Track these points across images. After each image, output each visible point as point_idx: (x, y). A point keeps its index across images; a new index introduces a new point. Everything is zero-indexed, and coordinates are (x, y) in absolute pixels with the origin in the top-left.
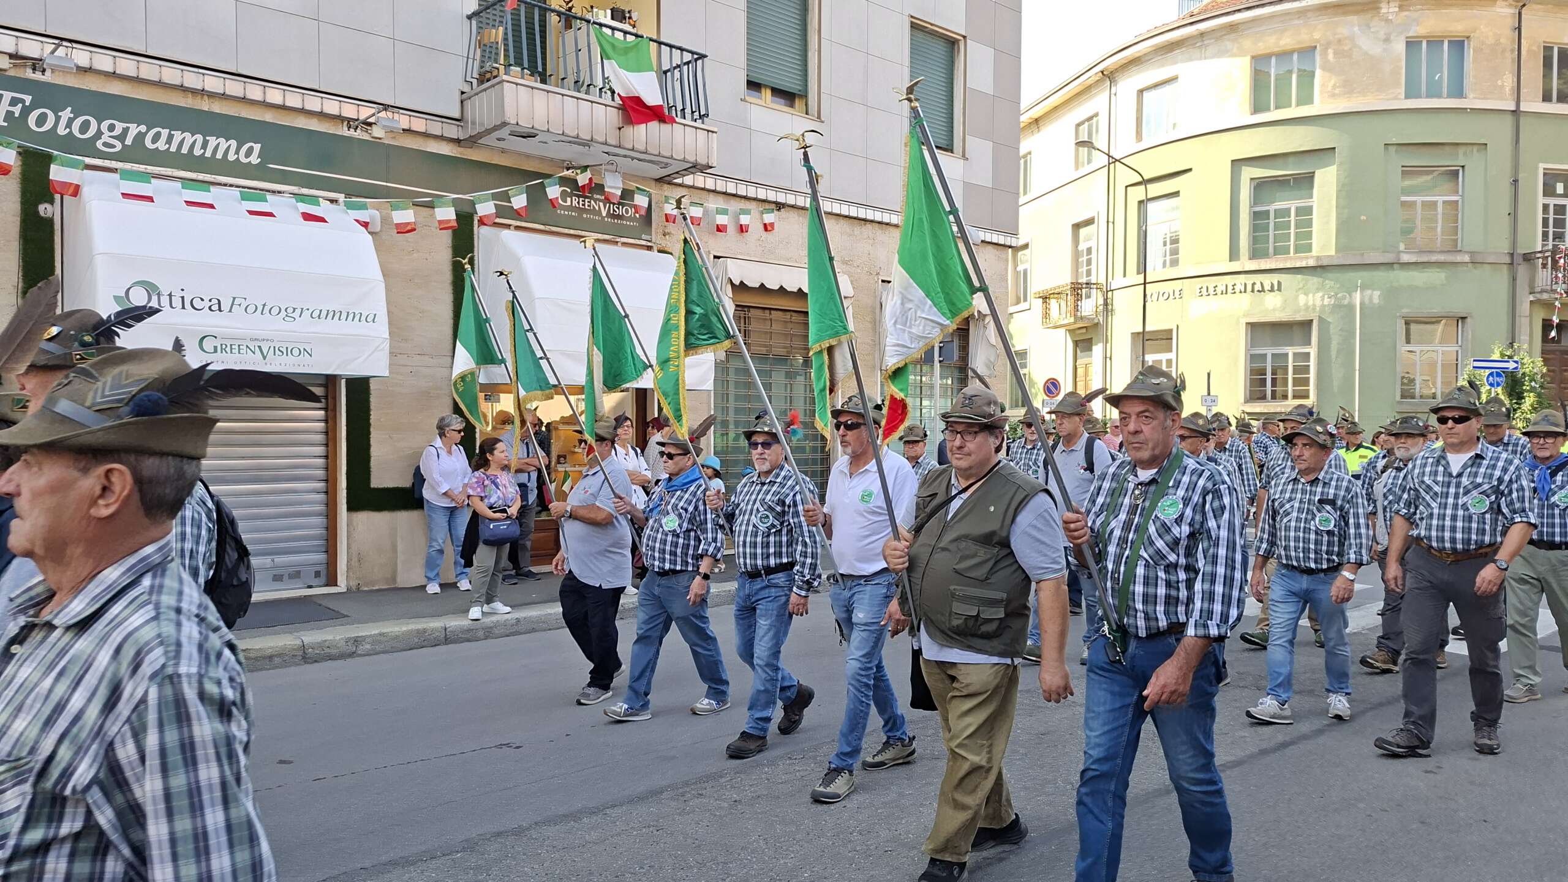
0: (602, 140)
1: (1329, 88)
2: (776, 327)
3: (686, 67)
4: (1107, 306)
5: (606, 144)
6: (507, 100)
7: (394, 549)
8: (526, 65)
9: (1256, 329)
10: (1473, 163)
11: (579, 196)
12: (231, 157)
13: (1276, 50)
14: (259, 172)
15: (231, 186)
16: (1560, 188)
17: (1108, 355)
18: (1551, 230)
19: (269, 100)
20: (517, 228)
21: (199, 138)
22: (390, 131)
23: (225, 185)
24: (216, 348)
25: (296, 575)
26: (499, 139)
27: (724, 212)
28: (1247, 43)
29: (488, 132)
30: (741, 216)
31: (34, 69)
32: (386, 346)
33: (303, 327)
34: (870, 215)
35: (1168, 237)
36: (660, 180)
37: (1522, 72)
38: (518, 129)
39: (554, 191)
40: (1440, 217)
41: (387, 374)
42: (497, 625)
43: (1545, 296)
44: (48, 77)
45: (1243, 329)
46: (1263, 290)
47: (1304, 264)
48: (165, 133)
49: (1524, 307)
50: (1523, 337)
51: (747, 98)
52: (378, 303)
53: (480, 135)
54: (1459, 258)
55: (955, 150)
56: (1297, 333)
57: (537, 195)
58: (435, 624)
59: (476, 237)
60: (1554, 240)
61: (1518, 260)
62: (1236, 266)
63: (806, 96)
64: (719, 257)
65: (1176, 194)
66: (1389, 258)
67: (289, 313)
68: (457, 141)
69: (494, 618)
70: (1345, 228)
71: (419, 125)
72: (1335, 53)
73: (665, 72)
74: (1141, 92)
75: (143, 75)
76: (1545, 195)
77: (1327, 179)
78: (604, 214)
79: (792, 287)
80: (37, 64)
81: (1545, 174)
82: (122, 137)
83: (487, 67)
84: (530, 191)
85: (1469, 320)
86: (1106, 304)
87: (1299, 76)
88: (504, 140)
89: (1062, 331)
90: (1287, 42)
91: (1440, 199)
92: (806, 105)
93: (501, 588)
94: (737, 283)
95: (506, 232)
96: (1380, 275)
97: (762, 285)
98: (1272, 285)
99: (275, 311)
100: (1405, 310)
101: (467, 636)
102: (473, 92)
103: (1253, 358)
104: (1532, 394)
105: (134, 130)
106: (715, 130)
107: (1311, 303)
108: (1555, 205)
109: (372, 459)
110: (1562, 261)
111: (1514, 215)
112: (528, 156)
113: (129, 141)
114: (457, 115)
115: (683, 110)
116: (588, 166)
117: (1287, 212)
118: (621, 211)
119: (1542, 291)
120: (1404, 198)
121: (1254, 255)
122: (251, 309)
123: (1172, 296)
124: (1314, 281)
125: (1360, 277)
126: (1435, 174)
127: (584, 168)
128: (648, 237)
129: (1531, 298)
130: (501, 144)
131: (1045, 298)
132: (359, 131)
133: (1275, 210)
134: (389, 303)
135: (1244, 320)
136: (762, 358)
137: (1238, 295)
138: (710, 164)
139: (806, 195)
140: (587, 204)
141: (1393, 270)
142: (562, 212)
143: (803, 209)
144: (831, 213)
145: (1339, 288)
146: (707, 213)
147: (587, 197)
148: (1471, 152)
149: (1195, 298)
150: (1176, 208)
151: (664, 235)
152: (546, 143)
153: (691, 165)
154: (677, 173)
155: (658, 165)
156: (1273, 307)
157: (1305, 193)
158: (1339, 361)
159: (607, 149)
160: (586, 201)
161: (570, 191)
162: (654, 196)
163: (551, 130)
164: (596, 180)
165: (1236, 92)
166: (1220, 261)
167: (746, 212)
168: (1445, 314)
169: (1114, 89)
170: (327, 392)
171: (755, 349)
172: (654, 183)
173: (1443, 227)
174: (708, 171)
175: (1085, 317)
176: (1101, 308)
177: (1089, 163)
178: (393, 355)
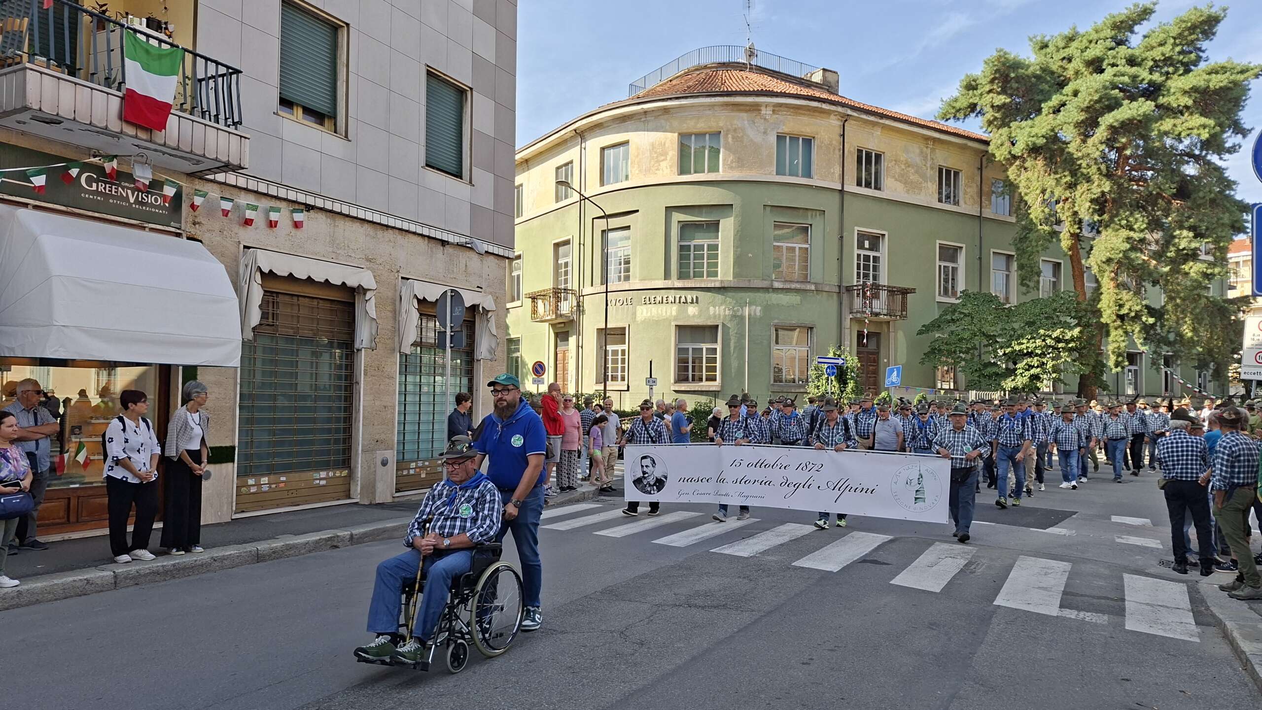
0: (132, 133)
1: (729, 163)
2: (303, 312)
3: (220, 79)
4: (579, 308)
5: (136, 137)
6: (29, 87)
8: (52, 56)
9: (681, 329)
10: (817, 224)
11: (105, 182)
13: (695, 131)
16: (867, 244)
17: (580, 345)
18: (862, 271)
20: (36, 207)
26: (19, 122)
27: (255, 208)
28: (675, 123)
29: (7, 114)
30: (271, 213)
34: (392, 222)
35: (623, 258)
36: (191, 175)
37: (845, 164)
38: (39, 114)
43: (859, 315)
45: (673, 329)
47: (712, 285)
49: (847, 323)
50: (847, 343)
51: (279, 112)
54: (808, 287)
55: (463, 177)
56: (709, 334)
57: (59, 177)
60: (863, 278)
62: (668, 283)
63: (335, 118)
64: (249, 248)
65: (628, 228)
66: (765, 284)
70: (739, 261)
72: (733, 138)
73: (200, 81)
74: (603, 149)
76: (858, 248)
77: (728, 226)
78: (132, 200)
79: (319, 277)
81: (858, 234)
83: (9, 53)
84: (51, 174)
85: (815, 329)
86: (578, 306)
87: (710, 151)
88: (24, 123)
89: (546, 325)
90: (702, 126)
91: (797, 246)
92: (335, 125)
94: (266, 271)
95: (21, 211)
96: (760, 295)
97: (291, 274)
98: (692, 299)
100: (776, 321)
103: (681, 351)
106: (248, 136)
107: (717, 312)
108: (864, 255)
110: (868, 293)
111: (840, 260)
112: (49, 141)
115: (217, 116)
116: (116, 156)
117: (702, 247)
118: (151, 199)
119: (857, 312)
120: (775, 243)
121: (682, 276)
123: (625, 303)
124: (719, 297)
125: (748, 296)
126: (794, 228)
127: (113, 157)
128: (177, 225)
129: (851, 316)
130: (21, 127)
131: (534, 299)
133: (695, 246)
135: (673, 324)
136: (290, 339)
137: (670, 305)
138: (242, 165)
139: (334, 200)
140: (114, 190)
141: (769, 293)
142: (87, 196)
143: (331, 211)
144: (356, 218)
145: (735, 304)
146: (237, 207)
147: (115, 184)
148: (816, 215)
149: (641, 305)
150: (628, 238)
151: (194, 224)
152: (72, 130)
153: (223, 164)
154: (209, 170)
155: (189, 161)
156: (693, 315)
157: (712, 234)
158: (735, 355)
159: (137, 142)
160: (114, 187)
161: (95, 176)
162: (184, 189)
163: (77, 119)
164: (125, 169)
165: (668, 158)
166: (658, 279)
167: (278, 210)
168: (800, 324)
169: (584, 145)
171: (281, 330)
172: (184, 177)
173: (799, 264)
174: (240, 171)
175: (563, 314)
176: (575, 308)
177: (566, 197)
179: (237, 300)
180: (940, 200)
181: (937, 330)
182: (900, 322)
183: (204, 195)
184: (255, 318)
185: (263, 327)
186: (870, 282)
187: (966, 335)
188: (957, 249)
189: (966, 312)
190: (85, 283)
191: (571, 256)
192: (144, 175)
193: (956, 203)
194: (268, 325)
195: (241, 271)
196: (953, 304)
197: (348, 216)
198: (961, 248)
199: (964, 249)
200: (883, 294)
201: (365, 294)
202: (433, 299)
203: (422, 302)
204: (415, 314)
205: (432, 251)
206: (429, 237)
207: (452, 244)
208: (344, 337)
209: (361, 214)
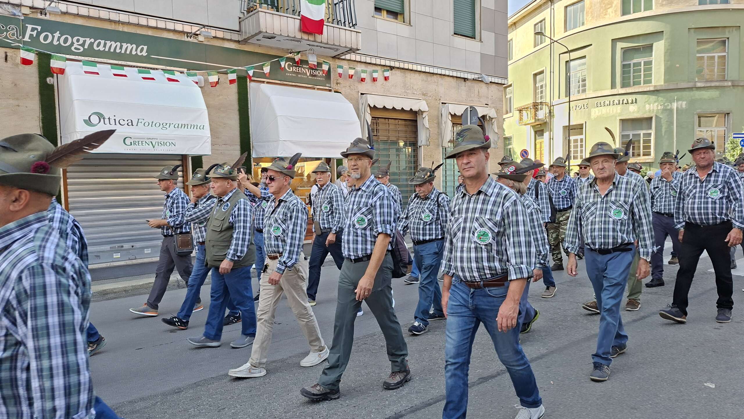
0: (306, 38)
1: (660, 1)
2: (392, 127)
3: (345, 2)
4: (551, 114)
5: (308, 40)
6: (261, 21)
8: (269, 3)
9: (623, 121)
10: (733, 36)
11: (296, 66)
12: (134, 53)
14: (147, 60)
15: (134, 67)
17: (552, 137)
19: (150, 24)
20: (268, 83)
21: (118, 44)
22: (206, 37)
23: (131, 66)
24: (131, 143)
26: (258, 40)
27: (365, 72)
29: (253, 36)
30: (374, 73)
31: (41, 14)
32: (209, 140)
33: (171, 132)
34: (436, 71)
35: (580, 78)
36: (334, 57)
38: (266, 34)
39: (284, 64)
40: (716, 64)
41: (210, 154)
44: (48, 17)
45: (618, 122)
46: (628, 103)
47: (648, 89)
48: (103, 42)
51: (375, 16)
52: (204, 119)
53: (249, 38)
54: (726, 84)
55: (476, 38)
56: (645, 124)
57: (276, 67)
59: (248, 87)
62: (614, 91)
63: (403, 14)
64: (363, 94)
65: (584, 57)
66: (690, 85)
68: (238, 42)
70: (669, 71)
71: (220, 34)
73: (335, 4)
74: (566, 7)
75: (91, 15)
77: (659, 47)
78: (308, 75)
79: (398, 107)
80: (42, 11)
82: (83, 45)
83: (251, 4)
84: (272, 65)
85: (731, 114)
86: (550, 112)
88: (260, 40)
89: (529, 126)
91: (716, 55)
92: (404, 18)
94: (372, 106)
95: (262, 84)
96: (685, 94)
97: (384, 107)
98: (632, 100)
99: (158, 125)
100: (699, 111)
102: (245, 17)
103: (624, 136)
105: (88, 41)
106: (360, 31)
107: (652, 109)
112: (272, 48)
113: (86, 47)
114: (237, 29)
115: (345, 22)
116: (300, 52)
117: (639, 64)
118: (316, 73)
120: (698, 55)
121: (623, 86)
122: (147, 124)
123: (583, 108)
124: (653, 98)
125: (676, 95)
127: (298, 53)
128: (329, 85)
130: (259, 42)
131: (520, 111)
132: (192, 38)
133: (634, 64)
134: (210, 120)
135: (618, 118)
136: (385, 142)
137: (615, 106)
138: (358, 48)
139: (404, 62)
140: (300, 70)
141: (693, 91)
142: (288, 74)
143: (403, 69)
144: (416, 71)
145: (666, 101)
146: (356, 72)
147: (300, 67)
148: (733, 31)
149: (594, 108)
150: (584, 64)
151: (337, 84)
152: (280, 41)
153: (349, 49)
154: (342, 53)
155: (333, 50)
156: (633, 111)
157: (647, 54)
158: (666, 137)
159: (309, 43)
161: (291, 64)
162: (331, 65)
163: (282, 34)
164: (304, 58)
165: (614, 5)
166: (606, 89)
167: (376, 71)
168: (719, 112)
169: (552, 7)
170: (183, 163)
171: (381, 138)
172: (331, 59)
173: (718, 69)
174: (357, 52)
175: (540, 119)
176: (548, 114)
177: (541, 43)
178: (213, 145)
179: (359, 122)
183: (341, 67)
190: (293, 119)
191: (545, 80)
192: (313, 60)
194: (374, 135)
195: (360, 108)
197: (412, 70)
201: (422, 114)
202: (460, 114)
203: (454, 116)
204: (450, 124)
205: (459, 86)
206: (457, 77)
207: (470, 80)
208: (413, 140)
209: (419, 68)
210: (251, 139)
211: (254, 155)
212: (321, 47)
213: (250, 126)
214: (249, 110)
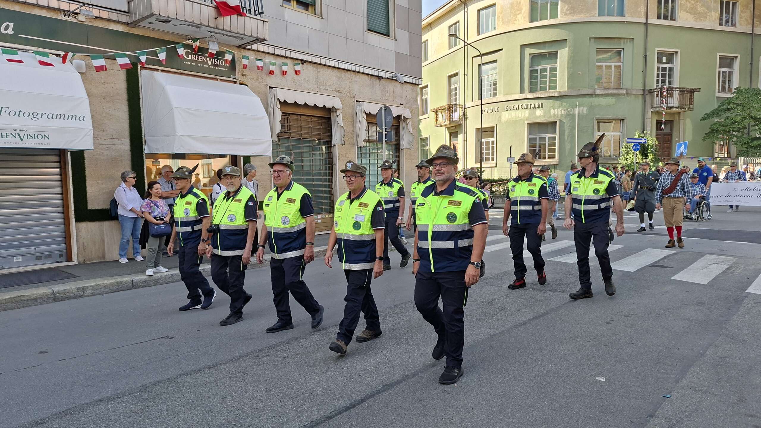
0: (206, 24)
1: (565, 11)
2: (304, 124)
4: (465, 116)
5: (209, 26)
6: (153, 2)
7: (103, 241)
9: (531, 125)
10: (628, 48)
11: (195, 54)
14: (13, 39)
16: (664, 59)
17: (465, 139)
18: (660, 79)
20: (162, 71)
22: (88, 17)
25: (49, 256)
26: (150, 23)
27: (274, 64)
29: (144, 19)
30: (283, 67)
32: (91, 133)
33: (42, 124)
34: (349, 67)
35: (492, 82)
36: (239, 47)
37: (649, 5)
38: (159, 17)
39: (181, 51)
40: (613, 72)
41: (92, 148)
42: (160, 278)
43: (657, 109)
45: (526, 126)
46: (535, 108)
47: (553, 95)
49: (649, 115)
50: (649, 128)
51: (284, 5)
52: (85, 109)
53: (139, 21)
54: (621, 92)
55: (390, 36)
56: (550, 128)
57: (172, 53)
58: (127, 279)
59: (139, 75)
60: (661, 84)
61: (647, 92)
62: (523, 96)
63: (315, 5)
64: (272, 88)
65: (496, 61)
66: (590, 92)
67: (34, 116)
68: (127, 24)
69: (159, 275)
70: (571, 77)
71: (105, 14)
74: (479, 11)
76: (658, 63)
77: (564, 54)
78: (210, 64)
79: (311, 103)
81: (658, 53)
84: (168, 51)
85: (625, 121)
86: (464, 115)
87: (551, 5)
88: (153, 23)
89: (444, 128)
91: (613, 64)
92: (315, 10)
93: (162, 259)
94: (282, 101)
95: (156, 72)
96: (586, 100)
97: (295, 102)
98: (539, 105)
99: (26, 115)
100: (597, 116)
101: (145, 284)
103: (530, 140)
104: (651, 154)
106: (267, 20)
107: (556, 113)
108: (662, 67)
109: (88, 194)
110: (665, 93)
111: (644, 72)
112: (166, 33)
114: (126, 9)
115: (250, 10)
116: (199, 39)
117: (545, 70)
118: (219, 63)
119: (656, 107)
120: (597, 64)
121: (531, 91)
122: (12, 113)
123: (494, 111)
124: (557, 103)
125: (577, 101)
126: (612, 52)
127: (197, 39)
128: (234, 77)
129: (652, 110)
130: (151, 26)
131: (436, 112)
132: (70, 17)
133: (541, 69)
134: (92, 110)
135: (526, 122)
136: (298, 140)
137: (524, 110)
138: (265, 39)
139: (316, 56)
140: (200, 58)
141: (592, 97)
142: (187, 63)
143: (315, 63)
144: (329, 66)
145: (569, 106)
146: (265, 64)
147: (199, 55)
148: (627, 42)
149: (505, 111)
150: (495, 68)
151: (243, 75)
152: (176, 25)
153: (255, 39)
154: (248, 43)
155: (237, 38)
156: (539, 115)
157: (553, 61)
158: (568, 141)
159: (210, 29)
160: (200, 57)
161: (190, 51)
162: (236, 55)
163: (178, 18)
164: (204, 46)
165: (523, 12)
166: (515, 94)
167: (286, 64)
168: (615, 118)
169: (466, 9)
170: (60, 159)
171: (293, 135)
172: (236, 48)
173: (614, 77)
174: (265, 42)
175: (455, 121)
176: (462, 116)
177: (456, 45)
178: (95, 138)
179: (267, 118)
180: (721, 24)
181: (716, 117)
182: (688, 113)
183: (247, 58)
184: (278, 128)
185: (283, 134)
186: (667, 85)
187: (738, 119)
188: (732, 59)
189: (739, 102)
190: (190, 111)
191: (459, 83)
192: (214, 49)
193: (733, 25)
194: (285, 132)
195: (269, 102)
196: (728, 98)
197: (324, 65)
198: (736, 57)
199: (739, 58)
200: (676, 94)
201: (336, 112)
202: (375, 113)
203: (369, 115)
204: (365, 123)
205: (373, 84)
206: (371, 75)
207: (385, 78)
208: (326, 138)
209: (332, 64)
210: (143, 133)
211: (146, 151)
212: (224, 35)
213: (142, 118)
214: (141, 101)
